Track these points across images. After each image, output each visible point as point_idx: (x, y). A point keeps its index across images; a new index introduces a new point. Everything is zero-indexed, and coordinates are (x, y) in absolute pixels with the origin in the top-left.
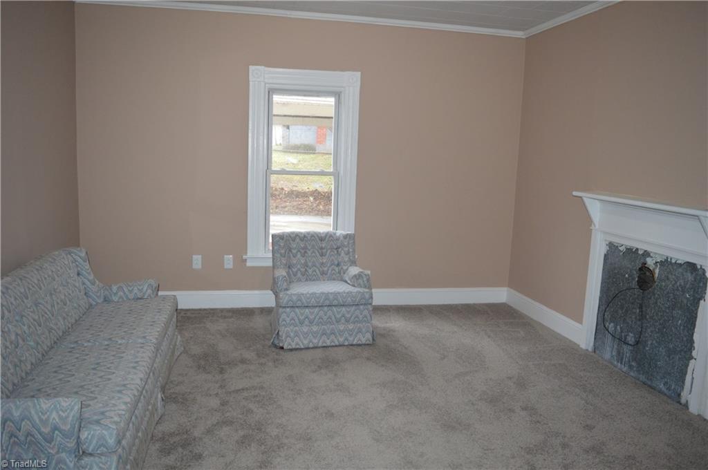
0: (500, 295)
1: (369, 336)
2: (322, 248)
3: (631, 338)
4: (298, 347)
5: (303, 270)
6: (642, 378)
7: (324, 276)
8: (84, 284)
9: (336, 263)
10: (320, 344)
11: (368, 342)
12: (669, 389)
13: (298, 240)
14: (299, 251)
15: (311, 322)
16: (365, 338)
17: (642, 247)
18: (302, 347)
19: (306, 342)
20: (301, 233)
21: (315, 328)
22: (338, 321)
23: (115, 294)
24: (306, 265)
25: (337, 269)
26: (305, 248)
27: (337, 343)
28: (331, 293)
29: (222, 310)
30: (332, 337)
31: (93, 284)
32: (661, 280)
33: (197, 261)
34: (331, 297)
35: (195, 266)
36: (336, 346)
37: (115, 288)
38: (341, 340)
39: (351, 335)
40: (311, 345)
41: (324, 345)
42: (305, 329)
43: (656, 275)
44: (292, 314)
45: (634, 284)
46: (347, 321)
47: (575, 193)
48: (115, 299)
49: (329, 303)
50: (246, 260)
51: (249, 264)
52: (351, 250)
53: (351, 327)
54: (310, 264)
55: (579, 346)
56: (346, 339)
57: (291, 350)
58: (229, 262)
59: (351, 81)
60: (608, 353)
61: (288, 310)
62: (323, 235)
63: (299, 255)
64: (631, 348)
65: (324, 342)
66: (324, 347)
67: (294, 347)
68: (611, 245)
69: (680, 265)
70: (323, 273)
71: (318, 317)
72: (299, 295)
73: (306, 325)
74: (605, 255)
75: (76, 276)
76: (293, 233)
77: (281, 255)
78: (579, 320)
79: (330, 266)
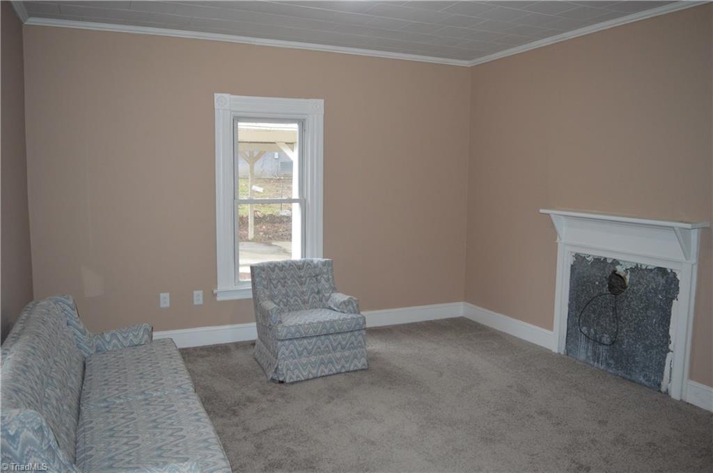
1: (364, 360)
2: (300, 277)
3: (606, 339)
4: (299, 379)
5: (285, 300)
6: (621, 373)
7: (305, 305)
8: (75, 334)
9: (316, 290)
10: (319, 375)
11: (364, 367)
12: (648, 380)
13: (277, 270)
14: (279, 281)
15: (310, 353)
16: (360, 363)
17: (610, 256)
18: (303, 379)
19: (305, 374)
20: (279, 263)
21: (313, 359)
22: (334, 349)
23: (109, 343)
24: (287, 295)
25: (317, 296)
26: (285, 278)
27: (334, 371)
28: (328, 322)
29: (195, 349)
30: (330, 366)
31: (84, 334)
32: (632, 285)
33: (165, 300)
34: (328, 325)
35: (163, 305)
36: (334, 374)
37: (107, 337)
38: (338, 367)
39: (347, 362)
40: (311, 376)
41: (323, 374)
42: (304, 360)
43: (628, 281)
44: (292, 347)
45: (605, 289)
46: (343, 348)
47: (542, 211)
48: (110, 348)
49: (327, 332)
50: (216, 294)
51: (219, 298)
52: (330, 277)
53: (347, 353)
54: (291, 294)
55: (551, 351)
56: (343, 367)
57: (292, 383)
58: (198, 297)
59: (315, 108)
60: (583, 353)
61: (287, 342)
62: (301, 264)
63: (280, 286)
64: (606, 348)
65: (323, 371)
66: (323, 376)
67: (295, 380)
68: (577, 256)
69: (651, 270)
70: (304, 302)
71: (315, 347)
72: (297, 326)
73: (305, 356)
74: (572, 266)
75: (67, 327)
76: (271, 263)
77: (264, 287)
78: (550, 327)
79: (310, 295)
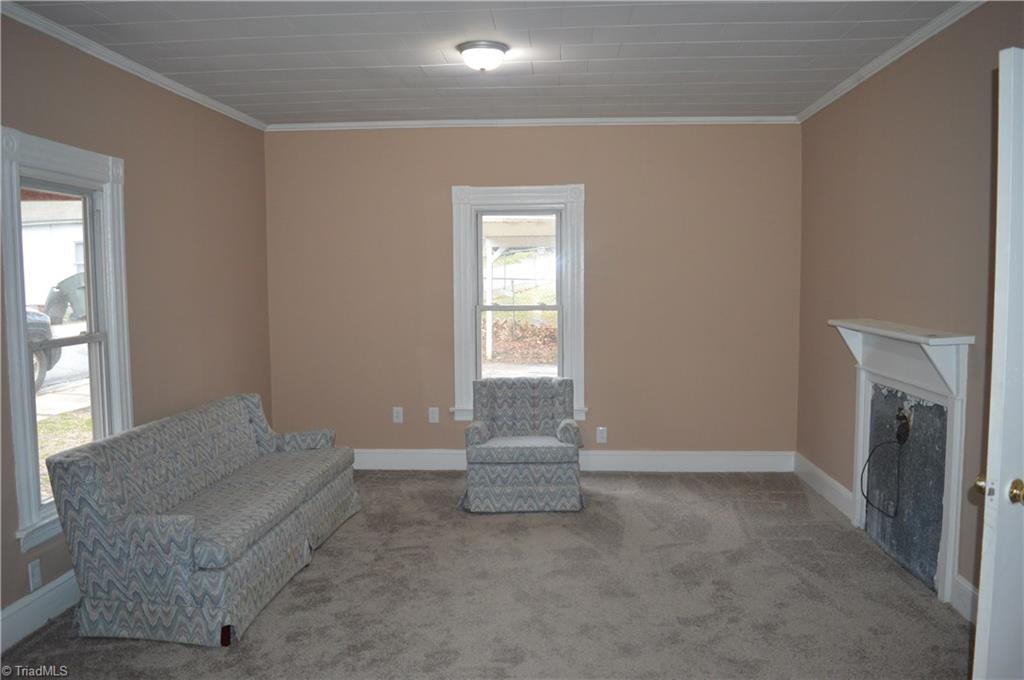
0: (785, 461)
1: (575, 501)
2: (533, 398)
3: (891, 510)
4: (488, 510)
5: (510, 423)
6: (901, 559)
7: (535, 430)
8: (256, 431)
9: (550, 414)
10: (515, 509)
11: (573, 509)
12: (924, 572)
13: (505, 387)
14: (506, 401)
15: (504, 482)
16: (572, 503)
17: (901, 388)
18: (494, 511)
19: (498, 505)
20: (509, 379)
21: (509, 490)
22: (537, 482)
23: (288, 443)
24: (514, 417)
25: (551, 422)
26: (514, 398)
27: (536, 509)
28: (527, 448)
29: (425, 472)
30: (530, 501)
31: (266, 432)
32: (914, 428)
33: (398, 414)
34: (527, 453)
35: (395, 420)
36: (534, 512)
37: (287, 437)
38: (541, 504)
39: (552, 500)
40: (504, 509)
41: (520, 509)
42: (498, 490)
43: (911, 423)
44: (482, 473)
45: (894, 439)
46: (548, 482)
47: (830, 322)
48: (287, 448)
50: (453, 413)
51: (458, 418)
52: (567, 399)
53: (552, 489)
54: (518, 416)
56: (547, 504)
57: (481, 513)
58: (434, 415)
59: (573, 195)
61: (477, 466)
62: (536, 383)
63: (505, 406)
64: (891, 520)
65: (521, 506)
66: (519, 512)
67: (483, 510)
68: (876, 387)
69: (930, 408)
70: (534, 427)
71: (512, 476)
72: (489, 450)
73: (500, 486)
74: (873, 401)
75: (247, 424)
76: (499, 379)
77: (483, 405)
78: (849, 485)
79: (543, 419)
